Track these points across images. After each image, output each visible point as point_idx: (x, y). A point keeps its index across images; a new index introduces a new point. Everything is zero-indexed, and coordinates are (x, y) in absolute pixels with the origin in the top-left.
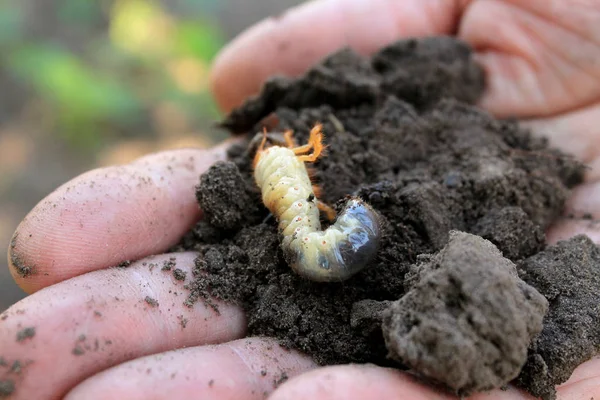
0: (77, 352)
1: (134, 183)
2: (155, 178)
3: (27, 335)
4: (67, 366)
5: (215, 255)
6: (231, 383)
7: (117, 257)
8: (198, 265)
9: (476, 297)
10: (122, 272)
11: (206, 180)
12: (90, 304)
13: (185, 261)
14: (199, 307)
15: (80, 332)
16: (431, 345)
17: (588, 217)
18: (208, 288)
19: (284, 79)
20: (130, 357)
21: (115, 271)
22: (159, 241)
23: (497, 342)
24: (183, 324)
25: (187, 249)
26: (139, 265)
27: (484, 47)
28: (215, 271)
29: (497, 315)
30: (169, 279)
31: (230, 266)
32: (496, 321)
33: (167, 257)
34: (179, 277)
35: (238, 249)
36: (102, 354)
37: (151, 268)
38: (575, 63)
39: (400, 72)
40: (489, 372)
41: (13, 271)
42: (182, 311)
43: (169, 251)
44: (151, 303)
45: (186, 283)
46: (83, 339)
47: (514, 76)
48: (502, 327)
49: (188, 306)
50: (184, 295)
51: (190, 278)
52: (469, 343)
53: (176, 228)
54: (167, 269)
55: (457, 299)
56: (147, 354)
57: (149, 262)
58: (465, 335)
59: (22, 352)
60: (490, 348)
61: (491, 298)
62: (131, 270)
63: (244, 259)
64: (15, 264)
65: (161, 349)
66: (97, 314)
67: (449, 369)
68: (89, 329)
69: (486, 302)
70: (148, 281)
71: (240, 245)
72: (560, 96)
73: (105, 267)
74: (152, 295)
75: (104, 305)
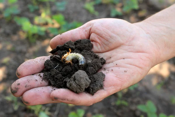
0: (26, 87)
1: (35, 62)
2: (38, 61)
3: (19, 84)
4: (24, 89)
5: (46, 73)
6: (47, 92)
7: (32, 73)
8: (44, 75)
9: (77, 79)
10: (33, 76)
11: (46, 62)
12: (28, 80)
13: (42, 74)
14: (43, 81)
15: (26, 84)
16: (71, 85)
17: (105, 69)
18: (45, 78)
19: (59, 46)
20: (33, 88)
21: (32, 75)
22: (38, 71)
23: (79, 86)
24: (41, 83)
25: (43, 72)
26: (35, 75)
27: (93, 41)
28: (46, 76)
29: (79, 82)
30: (39, 77)
31: (48, 75)
32: (79, 83)
33: (39, 74)
34: (41, 77)
35: (50, 73)
36: (29, 87)
37: (37, 75)
38: (106, 45)
39: (78, 45)
40: (79, 90)
41: (17, 75)
42: (41, 82)
43: (40, 73)
44: (36, 80)
45: (42, 78)
46: (26, 85)
47: (97, 46)
48: (80, 83)
49: (42, 81)
50: (41, 79)
51: (42, 77)
52: (75, 85)
53: (41, 69)
54: (39, 75)
55: (75, 80)
56: (36, 88)
57: (37, 74)
58: (75, 84)
59: (18, 87)
60: (78, 86)
61: (79, 79)
62: (34, 75)
63: (51, 74)
64: (17, 74)
65: (38, 87)
66: (29, 82)
67: (73, 89)
68: (27, 84)
69: (78, 80)
70: (36, 77)
71: (50, 72)
72: (104, 50)
73: (30, 75)
74: (37, 79)
75: (30, 80)
